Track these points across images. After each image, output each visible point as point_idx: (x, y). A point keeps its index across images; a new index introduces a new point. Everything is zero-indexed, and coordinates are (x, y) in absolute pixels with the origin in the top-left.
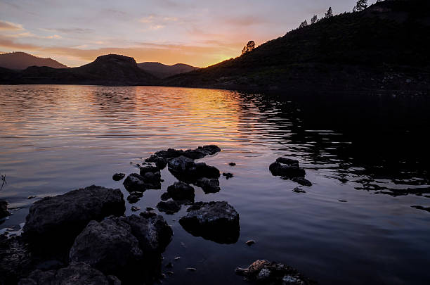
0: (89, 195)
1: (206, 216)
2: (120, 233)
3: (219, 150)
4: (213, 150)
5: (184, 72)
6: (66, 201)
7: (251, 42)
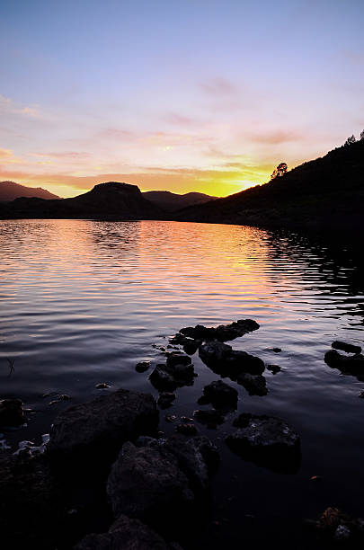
0: (119, 405)
1: (259, 438)
2: (169, 472)
3: (257, 326)
4: (249, 325)
5: (199, 202)
6: (94, 413)
7: (282, 164)
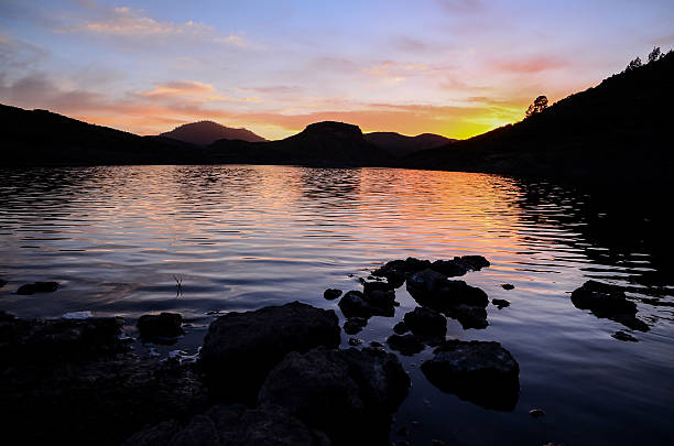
0: (290, 314)
1: (464, 362)
2: (332, 371)
3: (488, 264)
4: (478, 263)
6: (258, 320)
7: (541, 97)
